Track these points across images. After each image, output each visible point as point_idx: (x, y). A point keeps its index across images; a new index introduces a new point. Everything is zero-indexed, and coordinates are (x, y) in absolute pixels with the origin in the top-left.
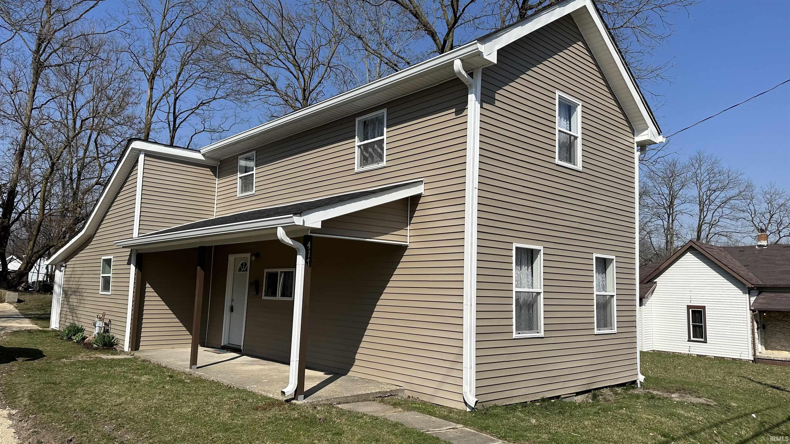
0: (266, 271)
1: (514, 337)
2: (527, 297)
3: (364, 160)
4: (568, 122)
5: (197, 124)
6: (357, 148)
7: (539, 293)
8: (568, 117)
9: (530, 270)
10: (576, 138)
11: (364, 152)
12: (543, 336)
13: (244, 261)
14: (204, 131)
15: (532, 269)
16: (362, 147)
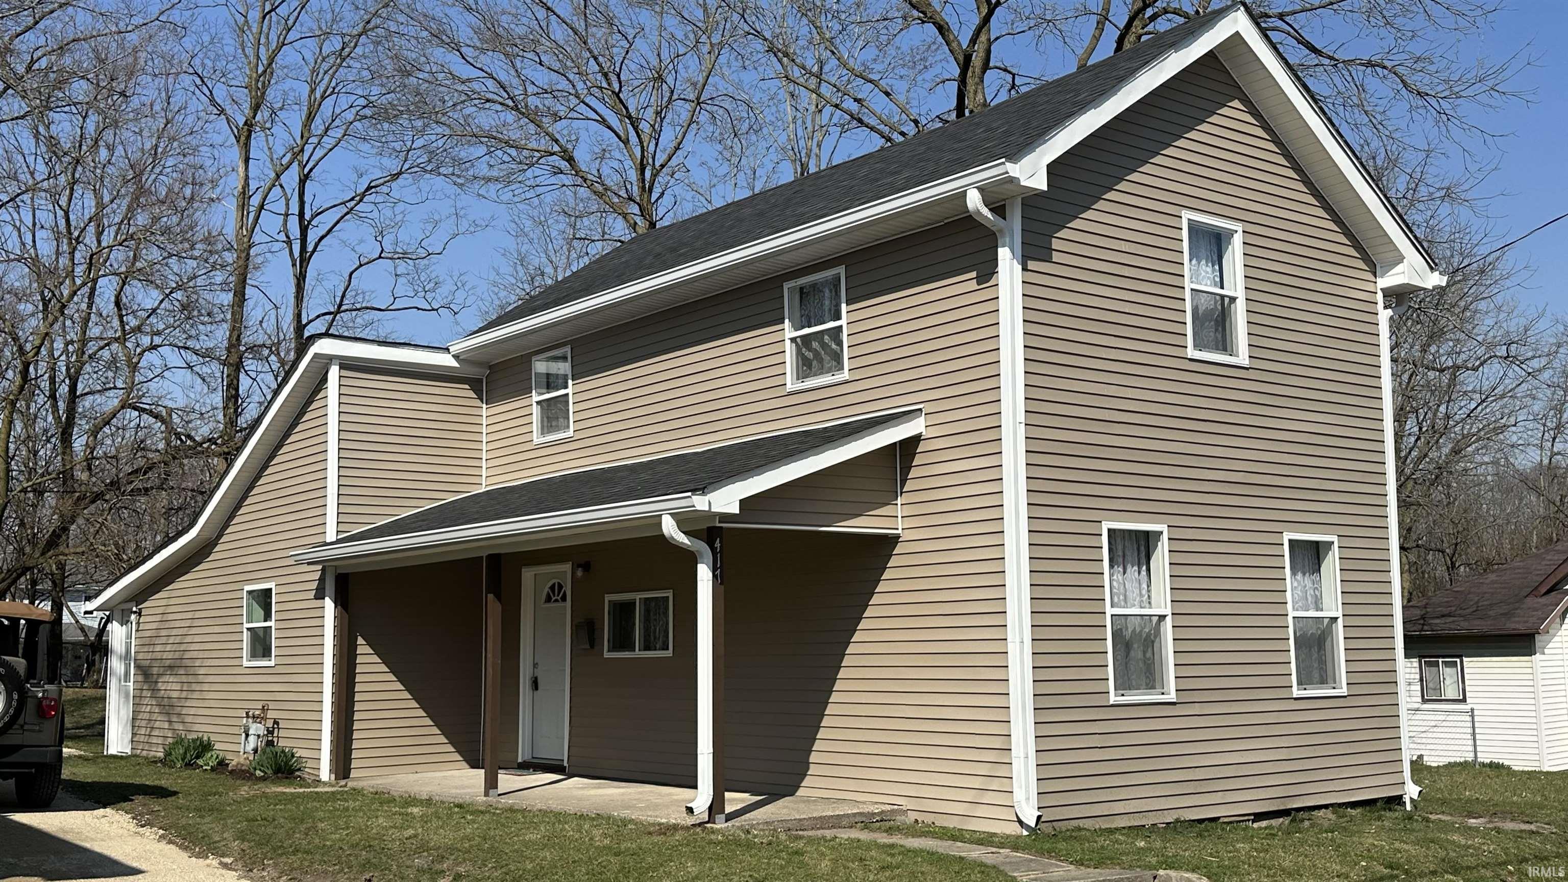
0: (608, 598)
1: (1111, 702)
2: (1140, 625)
3: (804, 365)
4: (1217, 267)
5: (361, 241)
6: (788, 342)
7: (1162, 617)
8: (1215, 258)
9: (1144, 573)
10: (1233, 300)
11: (804, 349)
12: (1175, 700)
13: (556, 581)
14: (380, 257)
15: (1148, 570)
16: (798, 340)
